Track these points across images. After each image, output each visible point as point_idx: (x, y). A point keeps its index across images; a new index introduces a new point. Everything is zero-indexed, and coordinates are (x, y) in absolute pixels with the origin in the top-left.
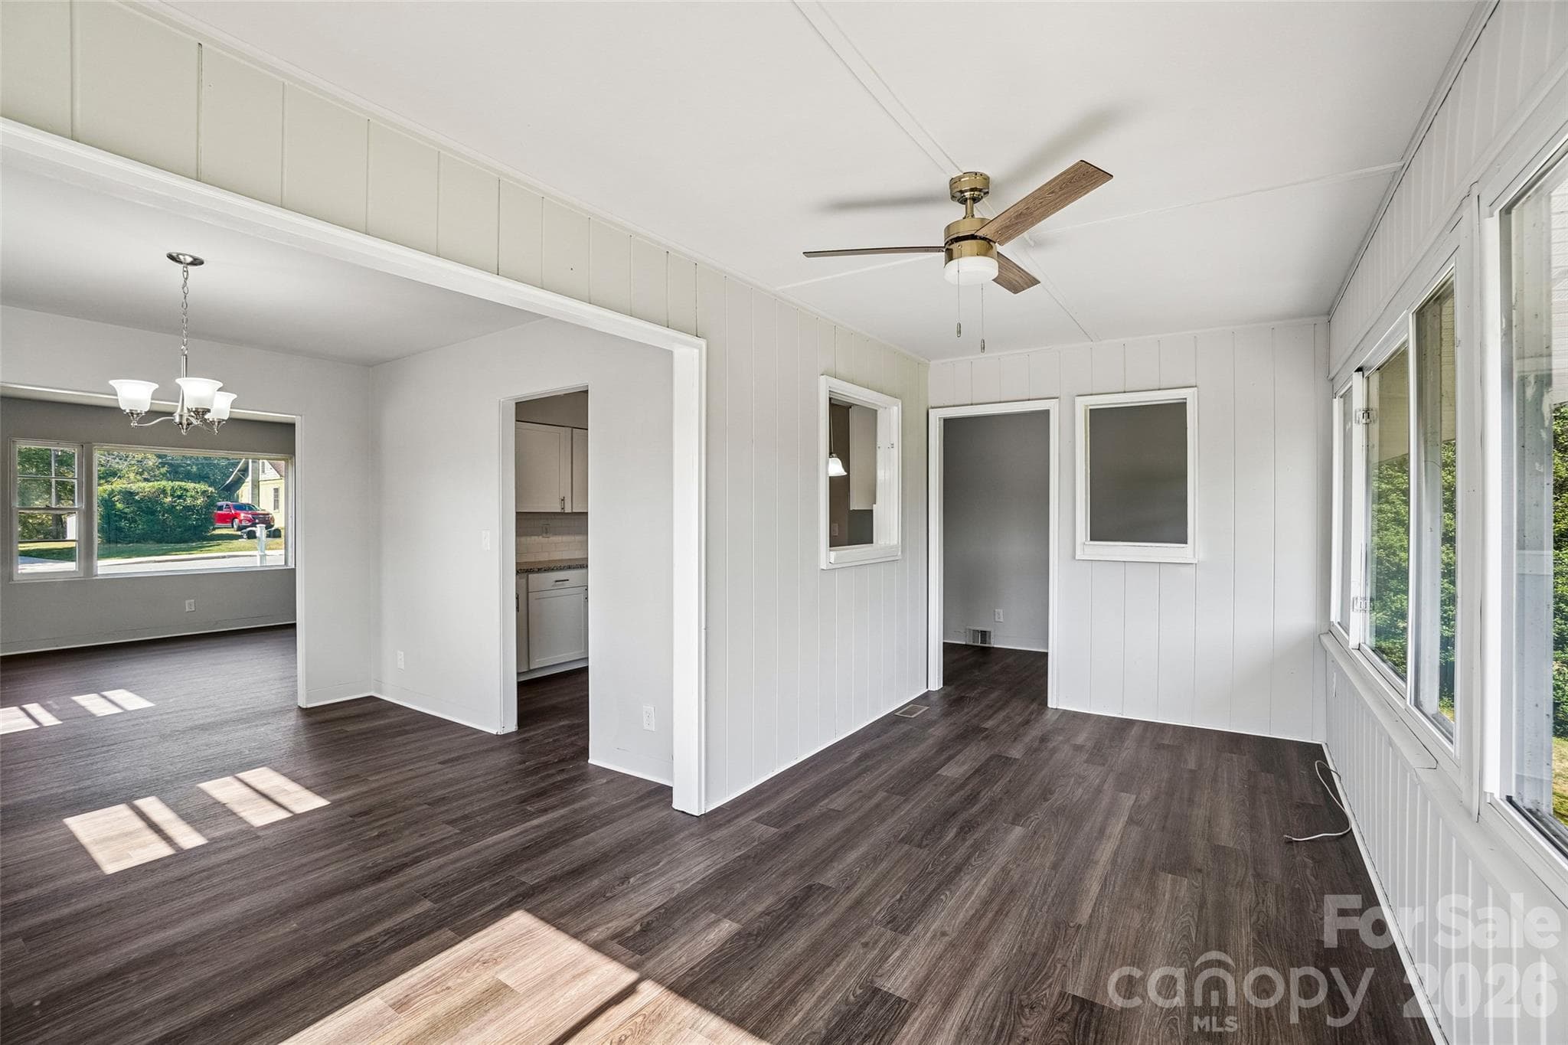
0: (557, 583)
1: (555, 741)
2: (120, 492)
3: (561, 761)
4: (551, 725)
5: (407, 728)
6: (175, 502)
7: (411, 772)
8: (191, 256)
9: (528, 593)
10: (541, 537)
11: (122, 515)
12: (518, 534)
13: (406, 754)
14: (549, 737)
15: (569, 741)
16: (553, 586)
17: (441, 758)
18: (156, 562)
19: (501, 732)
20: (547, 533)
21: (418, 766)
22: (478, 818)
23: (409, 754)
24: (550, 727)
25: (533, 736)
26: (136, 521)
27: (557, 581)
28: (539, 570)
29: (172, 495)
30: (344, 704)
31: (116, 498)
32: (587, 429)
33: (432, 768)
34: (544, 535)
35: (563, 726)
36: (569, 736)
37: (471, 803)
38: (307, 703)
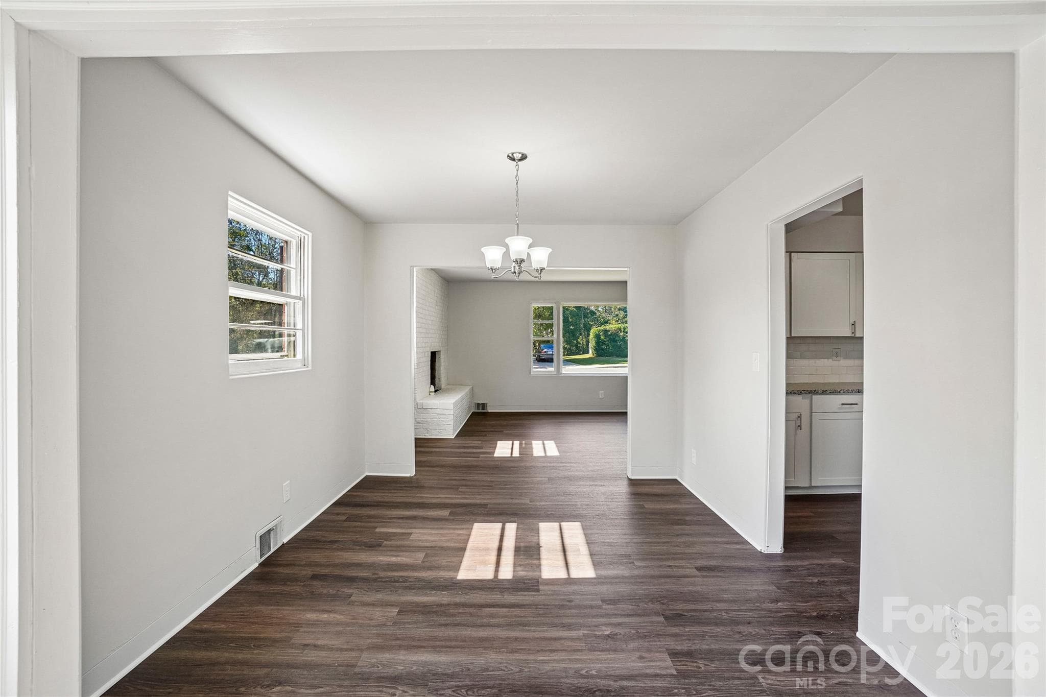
0: (844, 406)
1: (819, 583)
2: (603, 330)
3: (820, 617)
4: (820, 558)
5: (688, 518)
6: (625, 335)
7: (669, 569)
8: (519, 153)
9: (811, 413)
10: (830, 360)
11: (603, 343)
12: (789, 356)
13: (675, 546)
14: (814, 575)
15: (836, 589)
16: (839, 408)
17: (701, 563)
18: (614, 367)
19: (765, 551)
20: (837, 357)
21: (676, 564)
22: (701, 664)
23: (677, 548)
24: (820, 562)
25: (797, 567)
26: (608, 345)
27: (843, 404)
28: (824, 392)
29: (623, 332)
30: (656, 482)
31: (601, 334)
32: (863, 252)
33: (688, 572)
34: (835, 358)
35: (834, 565)
36: (839, 583)
37: (702, 636)
38: (632, 475)
